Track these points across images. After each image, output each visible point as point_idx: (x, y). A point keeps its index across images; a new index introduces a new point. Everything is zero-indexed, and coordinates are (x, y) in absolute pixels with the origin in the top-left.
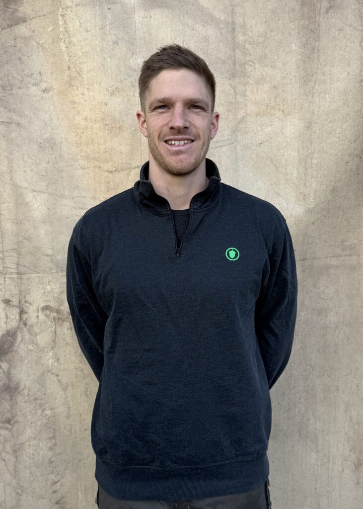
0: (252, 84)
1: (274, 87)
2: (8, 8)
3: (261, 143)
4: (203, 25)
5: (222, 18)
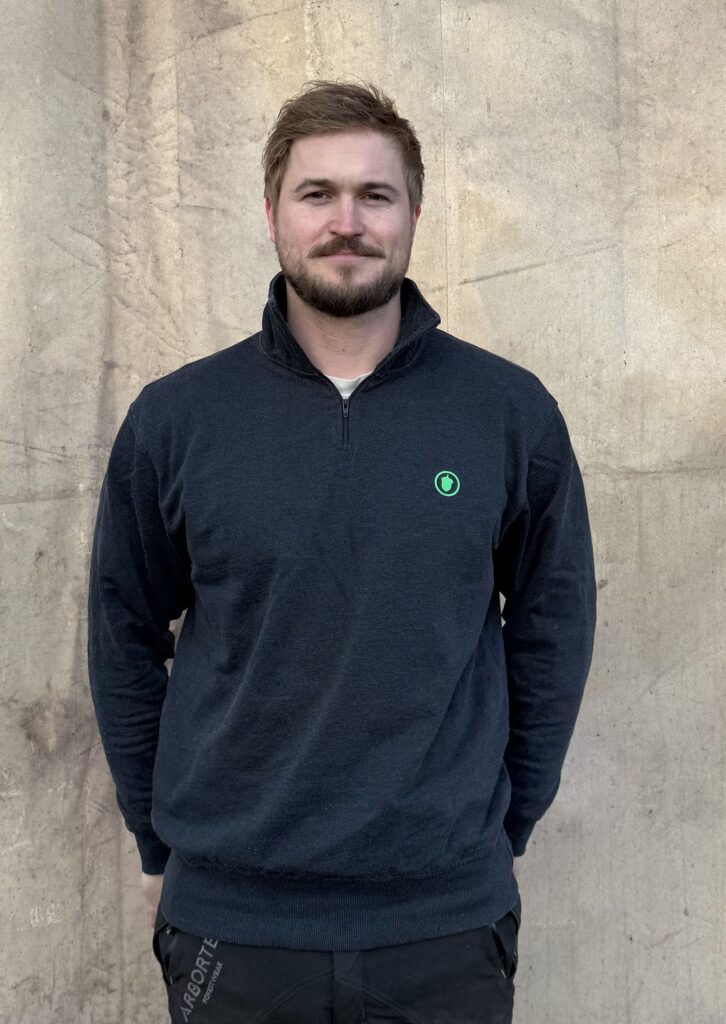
0: (649, 139)
1: (692, 144)
3: (668, 246)
4: (562, 33)
5: (596, 19)
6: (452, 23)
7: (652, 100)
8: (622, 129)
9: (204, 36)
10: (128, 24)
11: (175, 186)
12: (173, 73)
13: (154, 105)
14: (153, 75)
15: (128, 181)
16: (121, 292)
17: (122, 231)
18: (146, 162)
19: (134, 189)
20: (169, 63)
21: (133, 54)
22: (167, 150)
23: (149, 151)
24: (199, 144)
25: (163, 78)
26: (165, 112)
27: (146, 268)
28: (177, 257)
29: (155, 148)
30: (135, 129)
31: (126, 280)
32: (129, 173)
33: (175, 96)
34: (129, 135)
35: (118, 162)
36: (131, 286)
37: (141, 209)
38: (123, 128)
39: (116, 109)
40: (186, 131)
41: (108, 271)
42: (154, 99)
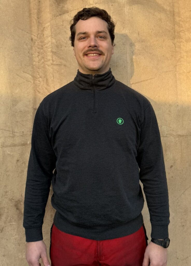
0: (184, 42)
2: (59, 5)
4: (159, 13)
5: (168, 9)
6: (128, 10)
7: (184, 31)
8: (176, 39)
9: (58, 16)
10: (37, 13)
11: (51, 58)
12: (50, 26)
13: (45, 36)
14: (44, 28)
15: (38, 58)
16: (38, 89)
17: (37, 72)
18: (43, 52)
19: (40, 60)
20: (49, 24)
21: (39, 22)
22: (48, 49)
23: (44, 49)
24: (57, 46)
25: (47, 28)
26: (48, 38)
27: (44, 82)
28: (52, 78)
29: (45, 48)
30: (40, 43)
31: (39, 86)
32: (38, 56)
33: (50, 33)
34: (38, 45)
35: (35, 53)
36: (40, 87)
37: (42, 65)
38: (36, 43)
39: (35, 38)
40: (54, 43)
41: (34, 83)
42: (45, 34)
